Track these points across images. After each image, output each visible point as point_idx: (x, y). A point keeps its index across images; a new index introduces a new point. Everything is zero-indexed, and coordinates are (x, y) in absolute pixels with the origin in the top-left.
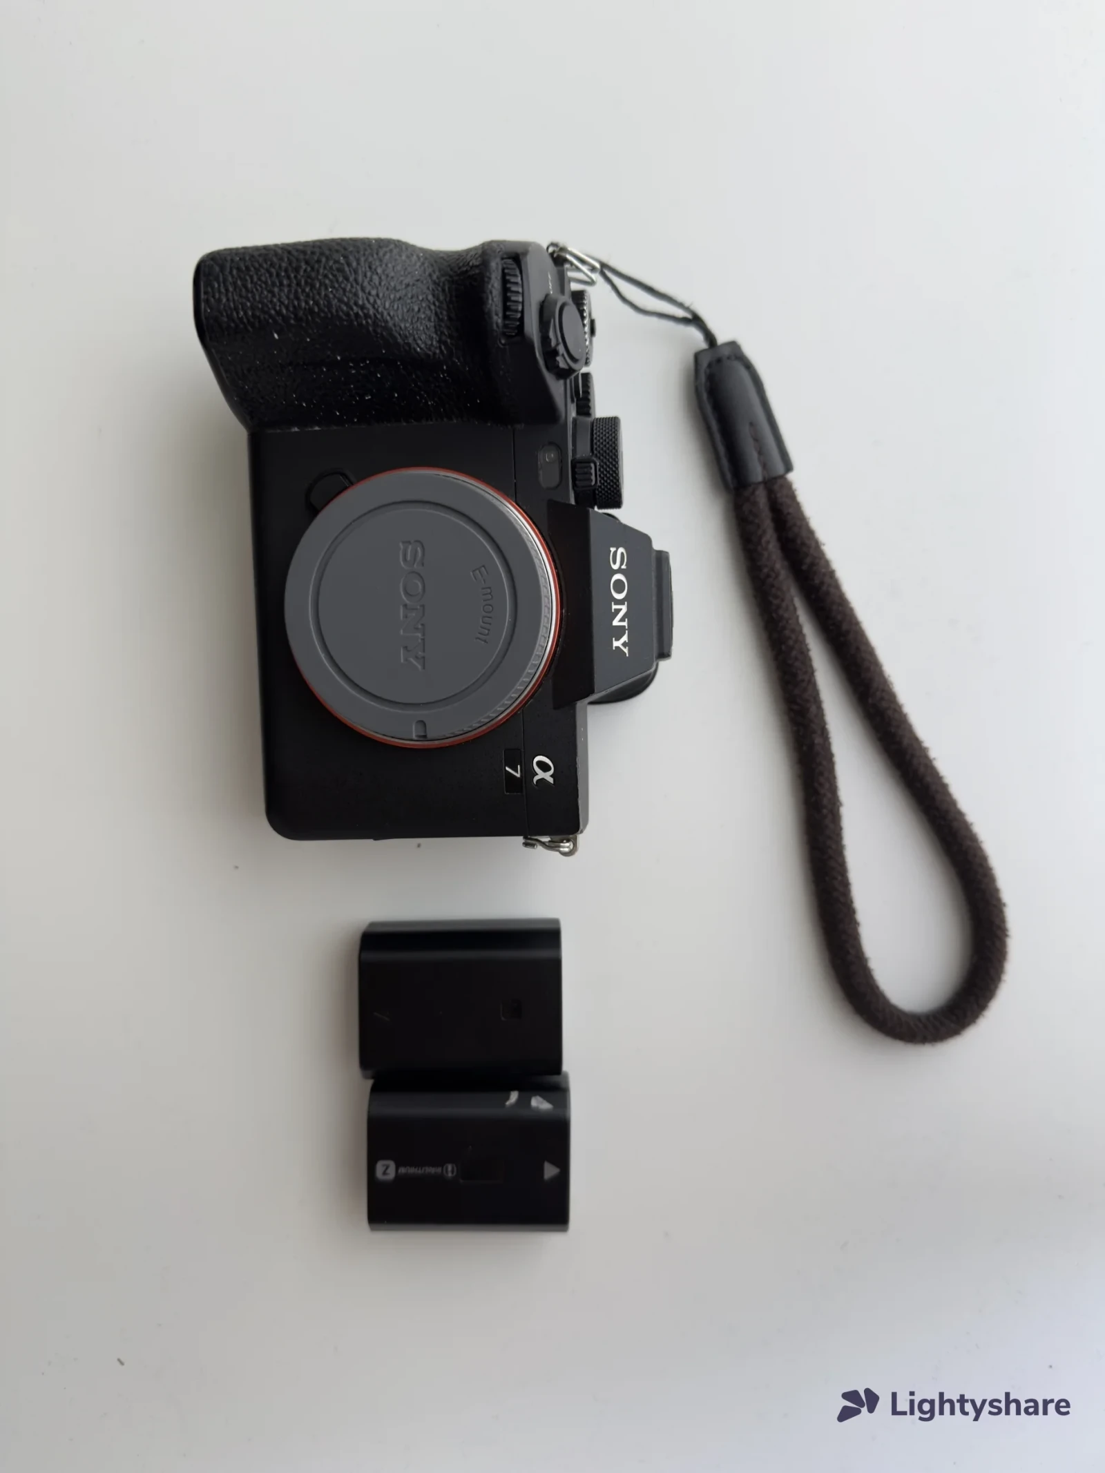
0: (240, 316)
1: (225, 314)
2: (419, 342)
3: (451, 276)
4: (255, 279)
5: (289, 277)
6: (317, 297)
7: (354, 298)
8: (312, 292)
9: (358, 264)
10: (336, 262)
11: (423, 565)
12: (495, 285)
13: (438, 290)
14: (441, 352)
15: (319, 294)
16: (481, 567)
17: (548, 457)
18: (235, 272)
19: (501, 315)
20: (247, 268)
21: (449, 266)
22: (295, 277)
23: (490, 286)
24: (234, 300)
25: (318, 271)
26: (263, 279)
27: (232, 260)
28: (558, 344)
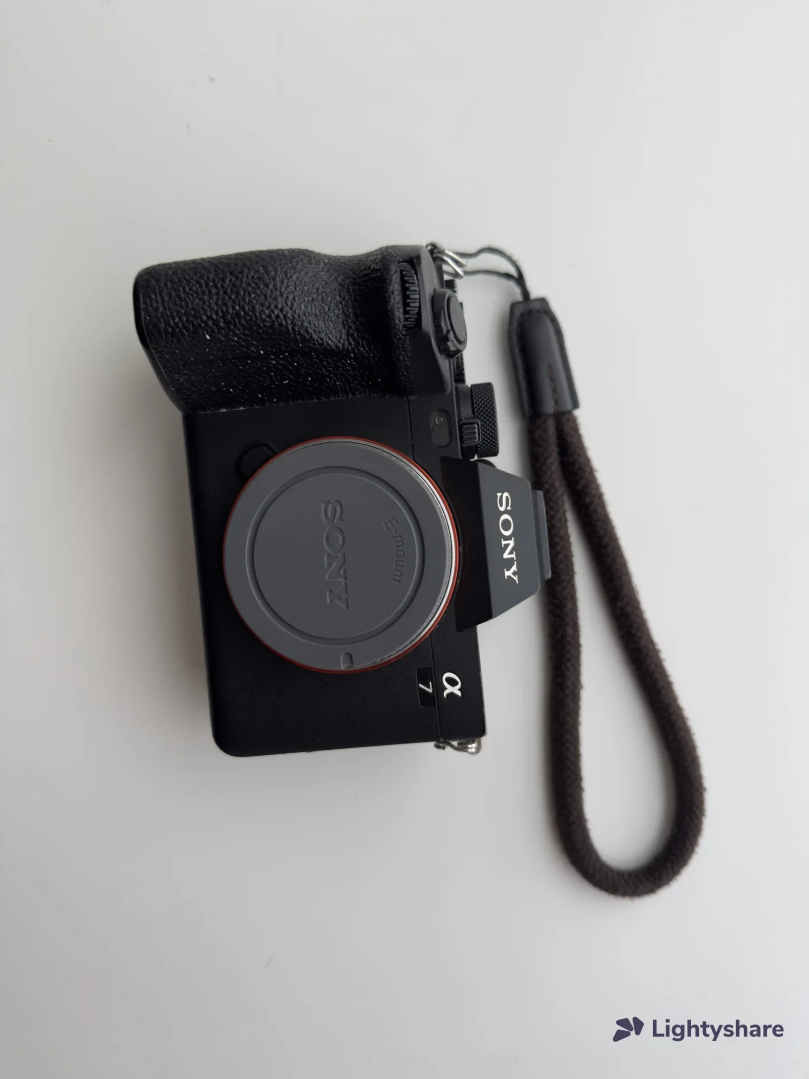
0: (176, 321)
1: (162, 321)
2: (331, 336)
3: (354, 279)
4: (187, 289)
5: (216, 287)
6: (242, 303)
7: (274, 302)
8: (238, 299)
9: (276, 272)
10: (257, 271)
11: (342, 520)
12: (395, 286)
13: (343, 291)
14: (350, 344)
15: (244, 300)
16: (392, 519)
17: (438, 420)
18: (169, 284)
19: (401, 310)
20: (180, 281)
21: (352, 269)
22: (222, 286)
23: (391, 288)
24: (169, 309)
25: (242, 280)
26: (194, 288)
27: (166, 275)
28: (448, 331)
